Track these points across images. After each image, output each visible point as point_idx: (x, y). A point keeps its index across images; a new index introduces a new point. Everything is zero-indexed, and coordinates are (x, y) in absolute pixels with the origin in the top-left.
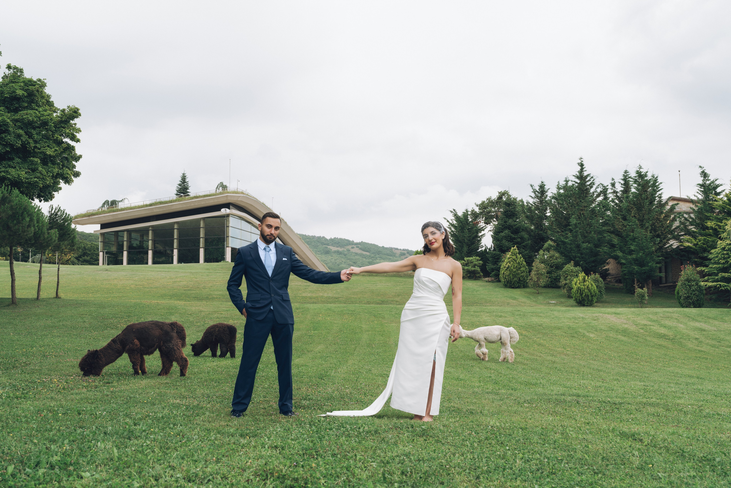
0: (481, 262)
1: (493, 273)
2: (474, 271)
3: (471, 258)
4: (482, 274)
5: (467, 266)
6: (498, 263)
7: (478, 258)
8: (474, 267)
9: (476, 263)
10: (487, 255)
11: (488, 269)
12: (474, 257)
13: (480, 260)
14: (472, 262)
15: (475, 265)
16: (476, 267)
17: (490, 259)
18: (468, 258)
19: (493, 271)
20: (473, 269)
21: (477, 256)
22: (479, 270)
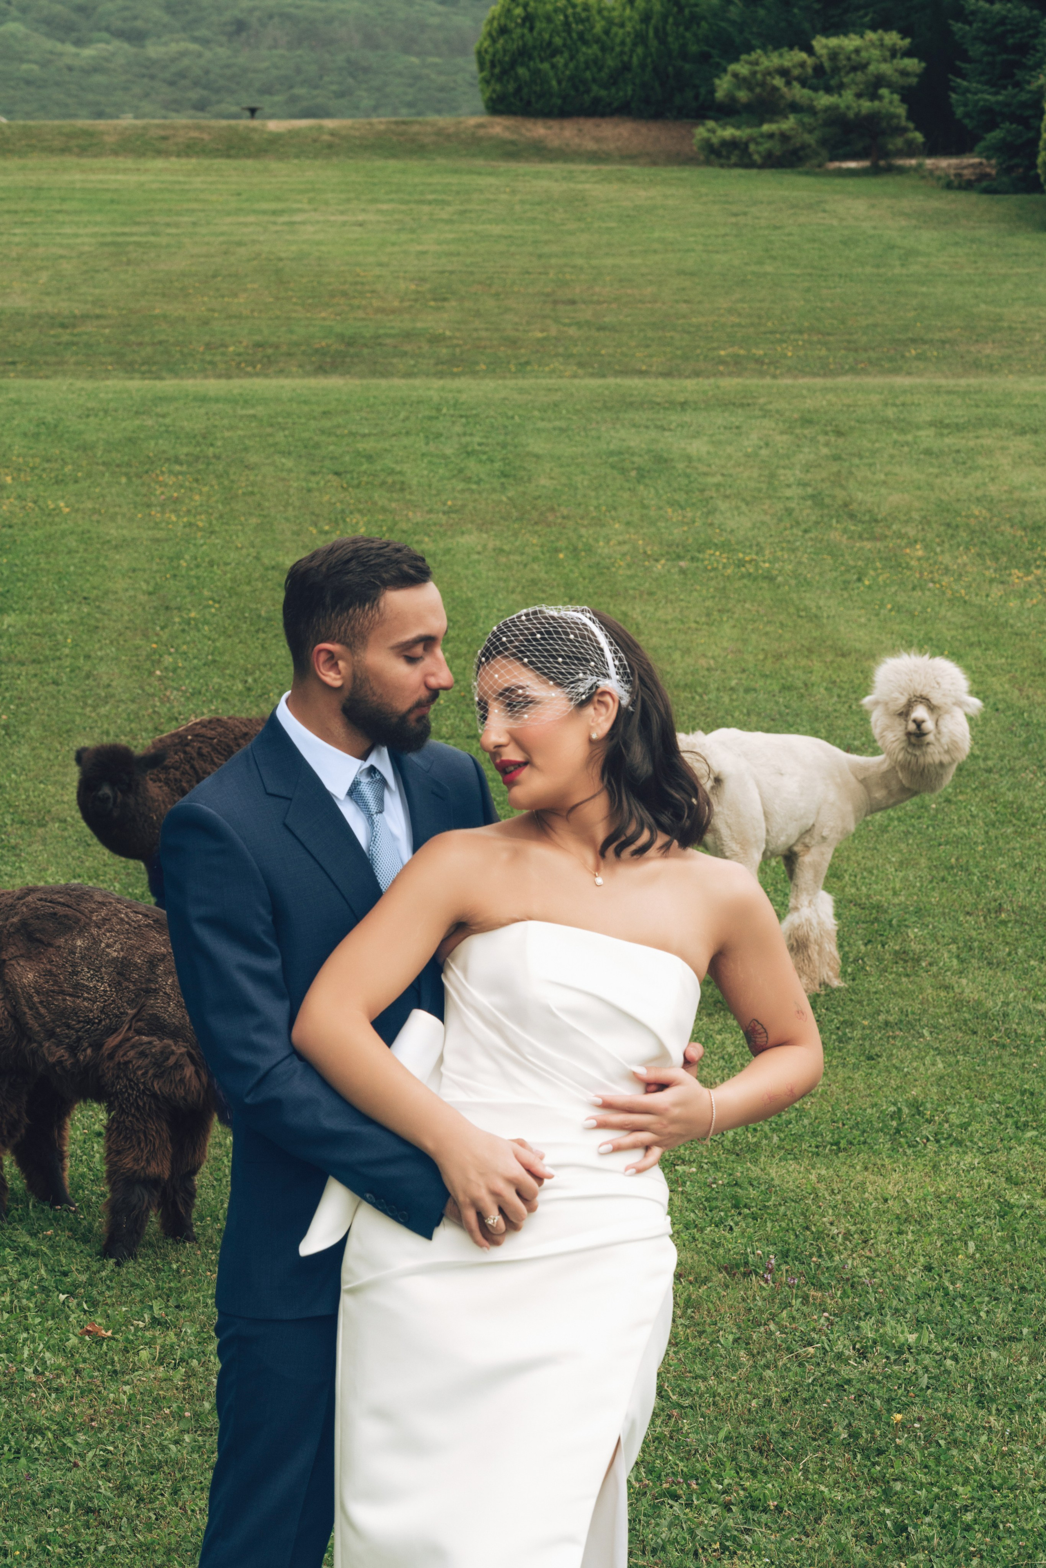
0: (912, 64)
1: (995, 136)
2: (873, 118)
3: (850, 42)
4: (919, 137)
5: (829, 90)
6: (1020, 75)
7: (892, 38)
8: (874, 96)
9: (886, 68)
10: (957, 26)
11: (959, 111)
12: (870, 35)
13: (908, 53)
14: (862, 67)
15: (879, 81)
16: (884, 92)
17: (976, 50)
18: (833, 42)
19: (992, 125)
20: (866, 106)
21: (887, 27)
22: (901, 110)
